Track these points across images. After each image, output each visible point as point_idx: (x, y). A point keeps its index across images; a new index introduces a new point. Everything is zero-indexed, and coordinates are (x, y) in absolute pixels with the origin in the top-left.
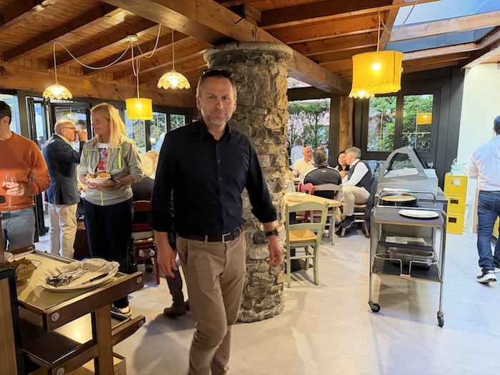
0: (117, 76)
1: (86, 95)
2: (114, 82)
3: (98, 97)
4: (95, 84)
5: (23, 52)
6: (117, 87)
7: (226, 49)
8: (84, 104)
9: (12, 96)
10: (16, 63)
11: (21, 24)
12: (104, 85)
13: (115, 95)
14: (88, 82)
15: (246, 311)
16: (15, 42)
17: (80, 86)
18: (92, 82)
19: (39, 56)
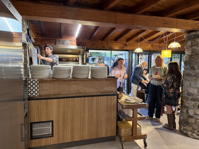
0: (160, 42)
1: (149, 50)
2: (159, 44)
3: (153, 50)
4: (152, 46)
5: (131, 39)
6: (160, 46)
7: (191, 34)
8: (148, 52)
9: (127, 52)
10: (129, 42)
11: (131, 32)
12: (155, 46)
13: (159, 49)
14: (150, 45)
15: (192, 134)
16: (129, 37)
17: (147, 47)
18: (151, 45)
19: (136, 39)
